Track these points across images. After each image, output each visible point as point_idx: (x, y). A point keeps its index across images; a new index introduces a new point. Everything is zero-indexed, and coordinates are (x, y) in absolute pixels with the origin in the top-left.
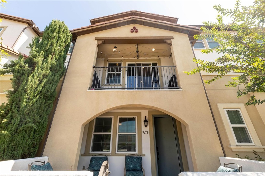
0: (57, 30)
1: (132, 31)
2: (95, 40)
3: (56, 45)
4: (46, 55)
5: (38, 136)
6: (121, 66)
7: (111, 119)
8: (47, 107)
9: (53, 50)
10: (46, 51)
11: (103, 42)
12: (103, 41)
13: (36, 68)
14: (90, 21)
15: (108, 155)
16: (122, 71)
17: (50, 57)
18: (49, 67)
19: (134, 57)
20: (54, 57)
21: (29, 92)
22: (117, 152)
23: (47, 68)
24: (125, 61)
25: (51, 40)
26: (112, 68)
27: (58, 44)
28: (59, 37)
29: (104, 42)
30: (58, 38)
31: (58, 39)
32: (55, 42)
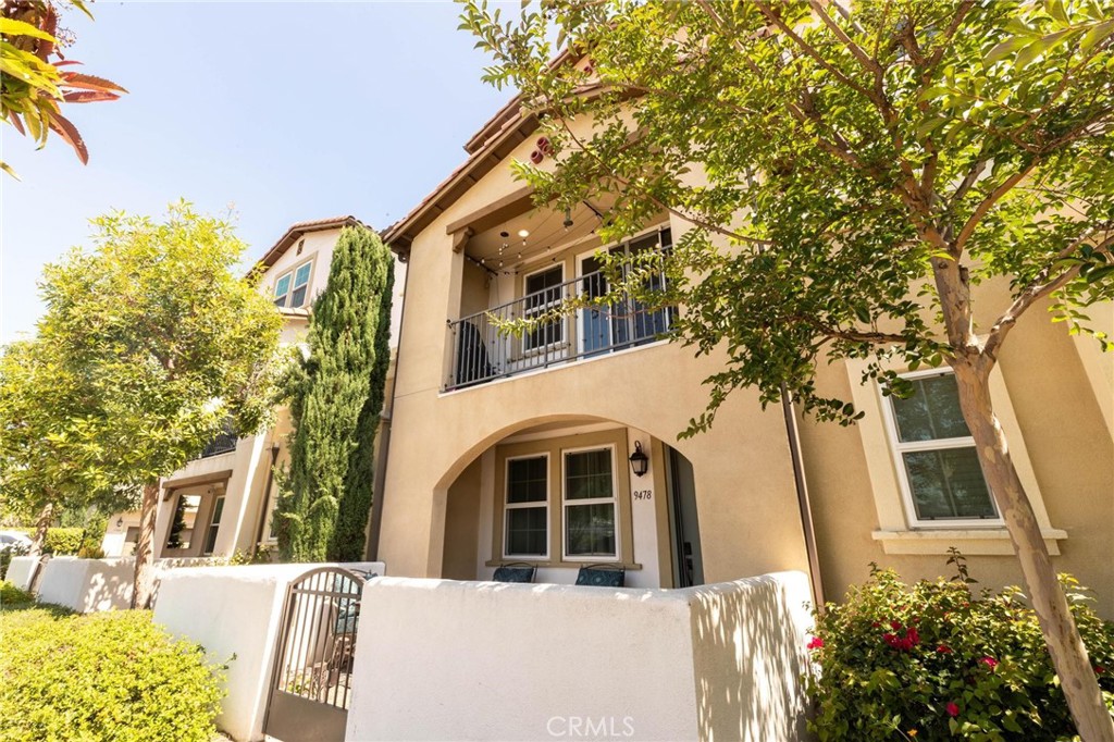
0: (346, 262)
1: (537, 158)
2: (449, 234)
3: (351, 300)
4: (335, 335)
5: (350, 519)
6: (561, 281)
7: (544, 459)
8: (357, 456)
9: (346, 318)
10: (335, 324)
11: (466, 233)
12: (466, 230)
13: (318, 376)
14: (466, 149)
15: (538, 565)
16: (564, 297)
17: (342, 337)
18: (342, 364)
19: (593, 232)
20: (350, 335)
21: (312, 431)
22: (565, 558)
23: (339, 367)
24: (570, 254)
25: (338, 293)
26: (550, 293)
27: (354, 297)
28: (354, 277)
29: (470, 233)
30: (353, 279)
31: (353, 283)
32: (346, 295)
